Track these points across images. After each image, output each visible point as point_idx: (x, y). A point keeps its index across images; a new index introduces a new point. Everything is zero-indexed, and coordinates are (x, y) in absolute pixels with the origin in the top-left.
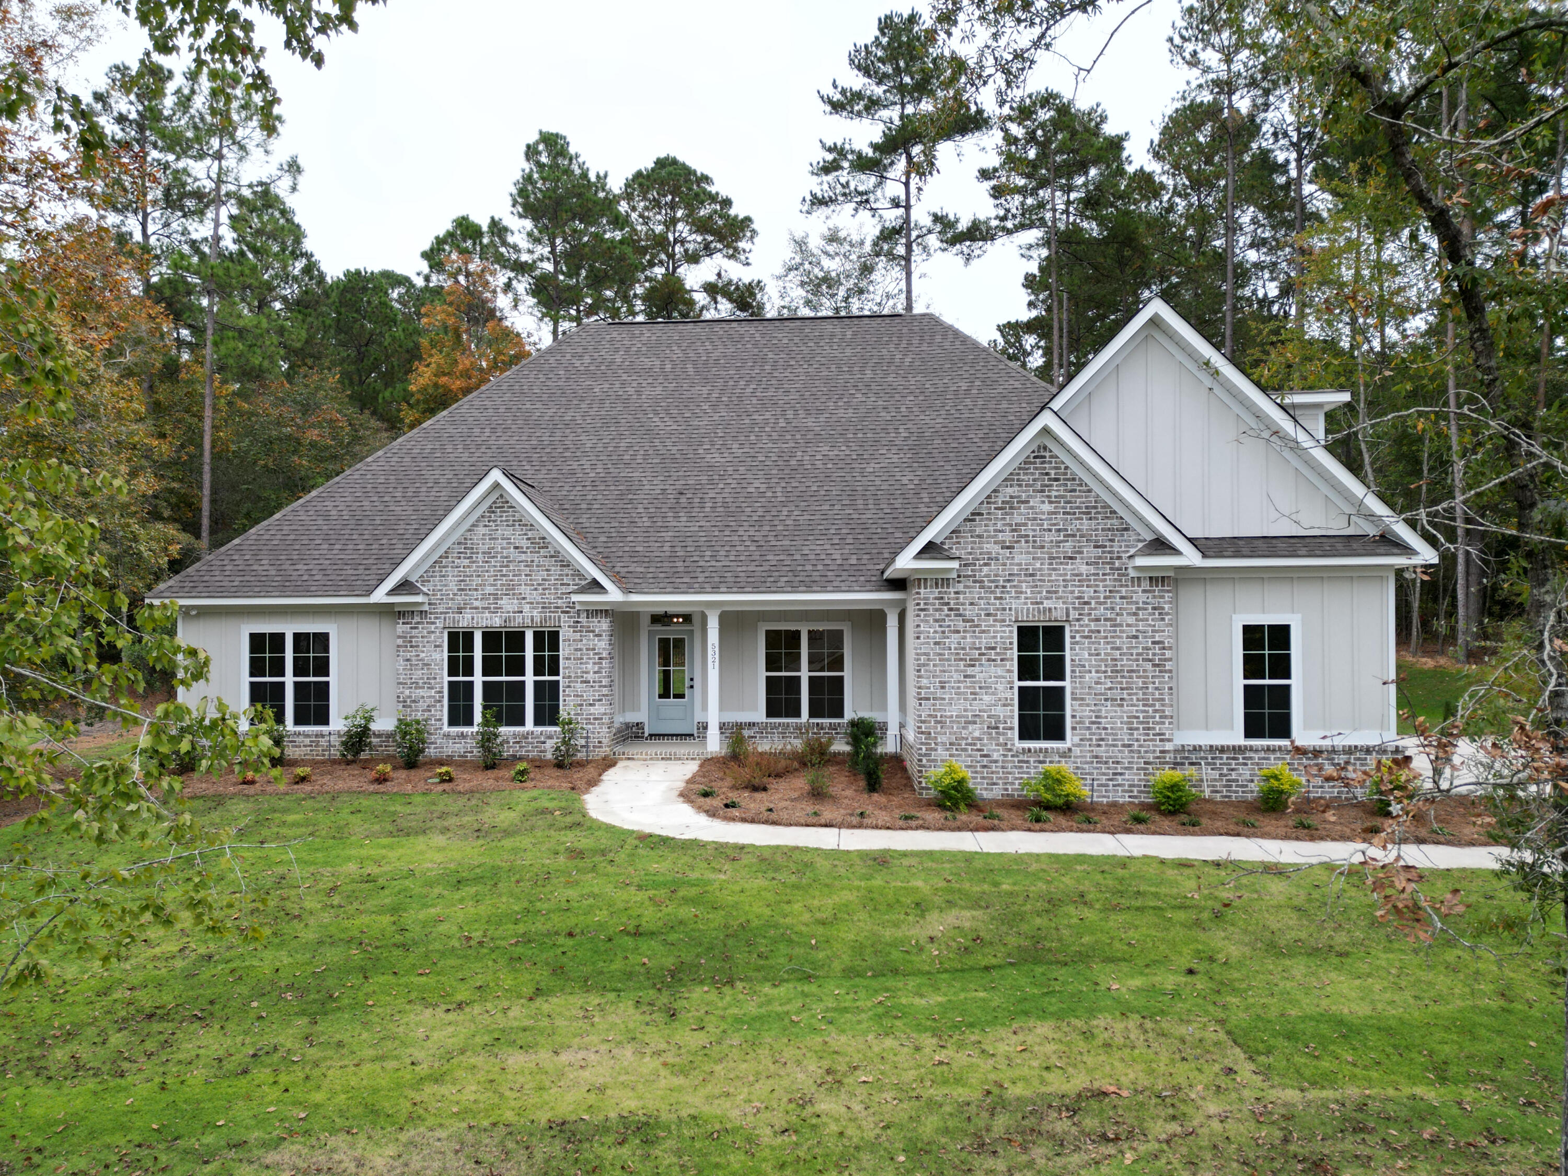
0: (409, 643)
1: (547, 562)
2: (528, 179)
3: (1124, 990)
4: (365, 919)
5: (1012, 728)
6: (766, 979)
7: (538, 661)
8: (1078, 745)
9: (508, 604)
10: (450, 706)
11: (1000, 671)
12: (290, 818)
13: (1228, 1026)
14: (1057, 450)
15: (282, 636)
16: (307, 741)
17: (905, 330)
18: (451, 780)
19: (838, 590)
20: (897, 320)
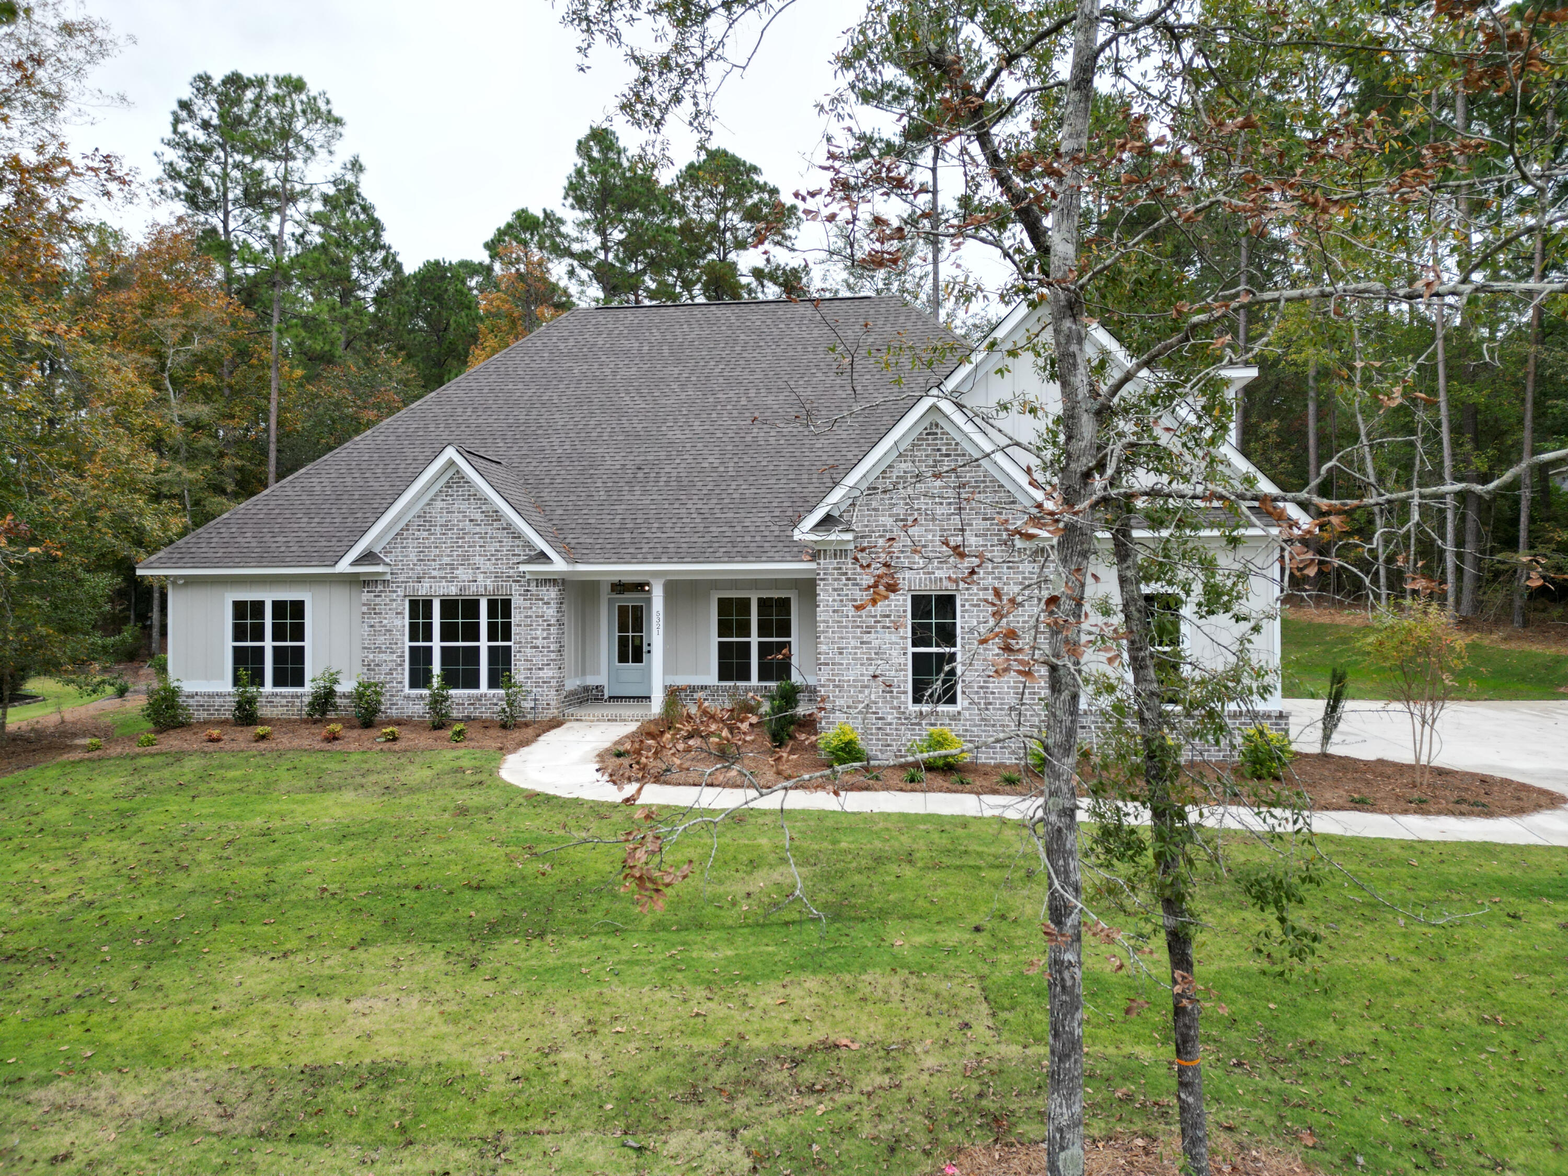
0: (373, 610)
1: (500, 534)
2: (579, 173)
3: (907, 946)
4: (244, 871)
5: (905, 693)
6: (576, 933)
7: (492, 628)
8: (968, 709)
9: (463, 574)
10: (411, 670)
11: (894, 638)
12: (231, 774)
13: (987, 983)
14: (947, 428)
15: (261, 604)
16: (284, 701)
17: (872, 312)
18: (395, 739)
19: (771, 560)
20: (866, 302)
